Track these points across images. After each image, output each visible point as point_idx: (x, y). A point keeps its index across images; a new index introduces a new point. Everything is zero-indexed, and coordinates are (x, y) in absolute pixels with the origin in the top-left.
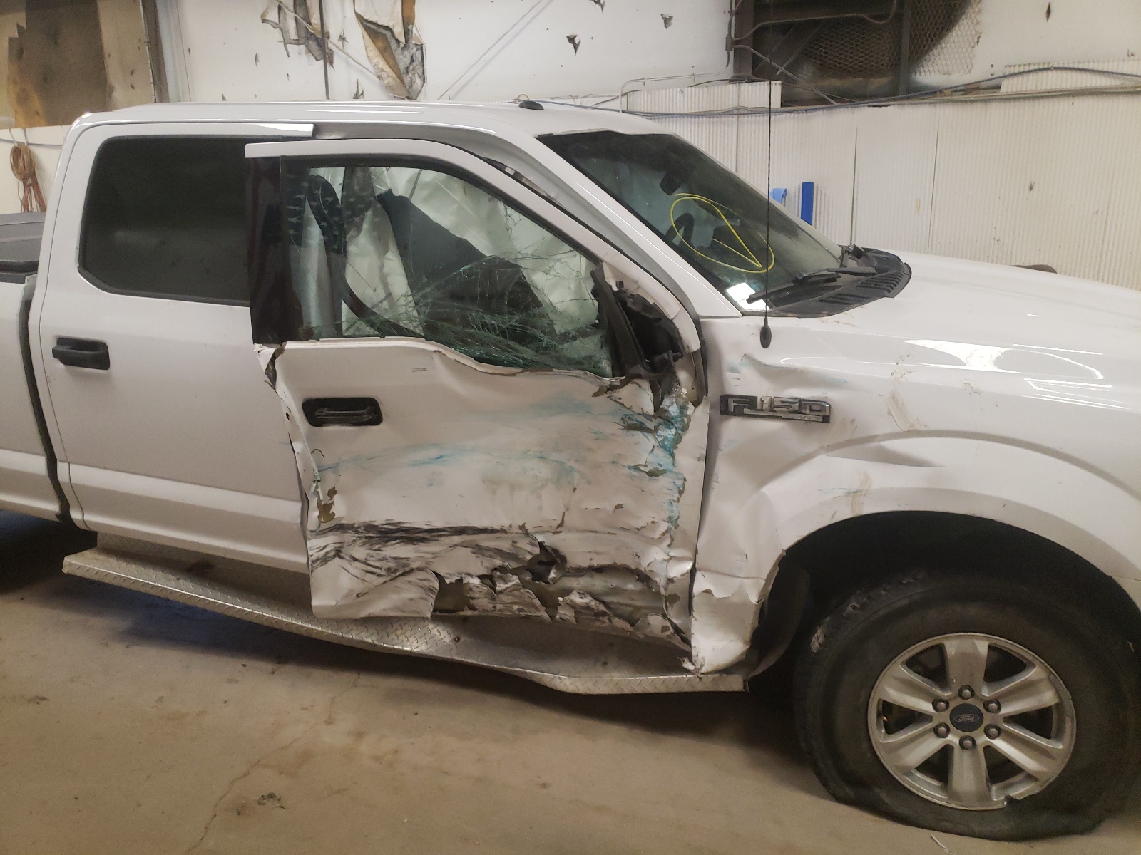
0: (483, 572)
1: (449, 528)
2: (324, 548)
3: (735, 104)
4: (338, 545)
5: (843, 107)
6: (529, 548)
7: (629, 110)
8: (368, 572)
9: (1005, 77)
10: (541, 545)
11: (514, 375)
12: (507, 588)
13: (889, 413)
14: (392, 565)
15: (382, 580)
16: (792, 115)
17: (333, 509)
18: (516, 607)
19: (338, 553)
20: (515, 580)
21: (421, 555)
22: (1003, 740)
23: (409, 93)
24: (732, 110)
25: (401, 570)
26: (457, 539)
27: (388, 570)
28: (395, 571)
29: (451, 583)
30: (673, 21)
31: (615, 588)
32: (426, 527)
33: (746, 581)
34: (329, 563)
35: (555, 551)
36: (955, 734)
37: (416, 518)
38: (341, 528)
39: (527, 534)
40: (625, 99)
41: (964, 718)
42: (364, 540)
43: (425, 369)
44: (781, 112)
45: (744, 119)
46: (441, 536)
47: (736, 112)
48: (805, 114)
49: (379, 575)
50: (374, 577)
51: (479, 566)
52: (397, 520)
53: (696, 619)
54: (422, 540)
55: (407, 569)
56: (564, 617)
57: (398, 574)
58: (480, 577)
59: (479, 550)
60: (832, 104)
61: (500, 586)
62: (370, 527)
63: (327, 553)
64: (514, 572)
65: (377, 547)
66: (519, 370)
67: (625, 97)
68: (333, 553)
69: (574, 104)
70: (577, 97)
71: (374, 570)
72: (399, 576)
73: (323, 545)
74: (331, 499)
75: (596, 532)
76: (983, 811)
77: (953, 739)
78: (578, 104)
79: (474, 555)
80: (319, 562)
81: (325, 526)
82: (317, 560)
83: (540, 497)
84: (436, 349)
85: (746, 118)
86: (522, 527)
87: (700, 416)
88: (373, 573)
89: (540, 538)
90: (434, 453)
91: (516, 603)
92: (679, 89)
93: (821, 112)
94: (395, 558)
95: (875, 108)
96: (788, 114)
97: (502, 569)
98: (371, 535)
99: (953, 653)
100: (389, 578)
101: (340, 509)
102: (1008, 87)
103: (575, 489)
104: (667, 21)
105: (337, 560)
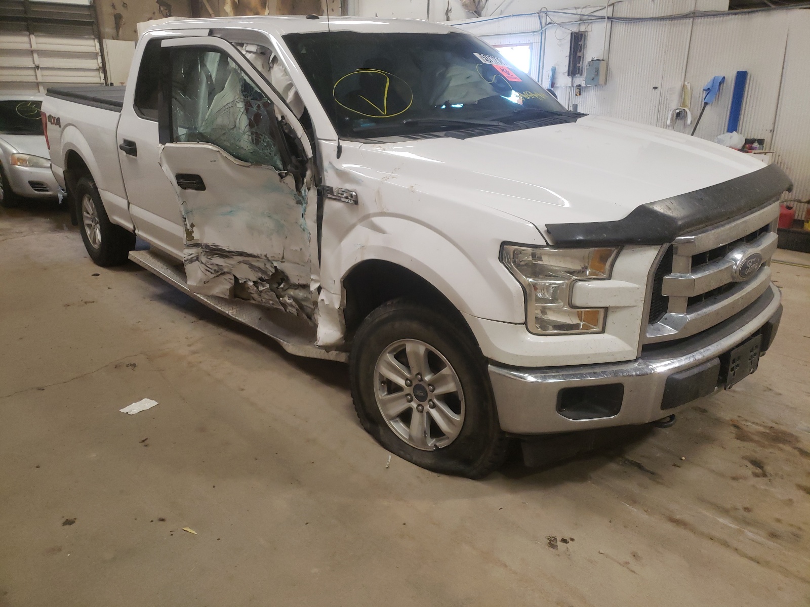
0: (255, 280)
1: (237, 251)
2: (191, 254)
3: (693, 9)
4: (197, 254)
5: (779, 9)
6: (270, 269)
7: (614, 16)
8: (206, 270)
10: (275, 267)
11: (248, 167)
12: (263, 290)
13: (375, 201)
14: (216, 268)
15: (213, 276)
16: (737, 16)
17: (194, 235)
18: (271, 302)
19: (197, 259)
20: (268, 286)
21: (228, 265)
22: (437, 410)
23: (477, 8)
24: (689, 14)
25: (220, 272)
26: (240, 258)
27: (215, 270)
28: (218, 272)
29: (241, 283)
31: (306, 297)
32: (227, 250)
33: (334, 295)
34: (193, 263)
35: (283, 272)
36: (415, 402)
37: (225, 245)
38: (197, 245)
39: (269, 260)
40: (611, 9)
41: (419, 393)
42: (205, 253)
43: (215, 161)
44: (729, 14)
45: (698, 21)
46: (234, 255)
47: (692, 15)
48: (747, 15)
49: (211, 273)
50: (209, 273)
51: (254, 276)
52: (217, 244)
53: (320, 316)
54: (226, 257)
55: (223, 272)
56: (291, 311)
57: (219, 273)
58: (254, 282)
59: (252, 267)
60: (769, 6)
61: (261, 288)
62: (207, 246)
63: (193, 257)
64: (267, 281)
65: (210, 257)
66: (249, 164)
67: (612, 7)
68: (195, 258)
69: (576, 13)
70: (579, 8)
71: (209, 270)
72: (219, 275)
73: (191, 253)
74: (192, 229)
75: (299, 264)
76: (424, 451)
77: (414, 405)
78: (579, 13)
79: (250, 269)
80: (188, 262)
81: (189, 243)
82: (187, 260)
83: (271, 240)
84: (218, 150)
85: (700, 20)
86: (266, 256)
87: (312, 196)
88: (209, 271)
89: (275, 264)
90: (229, 209)
91: (271, 300)
93: (760, 13)
94: (217, 265)
96: (734, 16)
97: (261, 279)
98: (207, 250)
99: (409, 350)
100: (215, 275)
101: (196, 235)
103: (286, 238)
105: (197, 262)
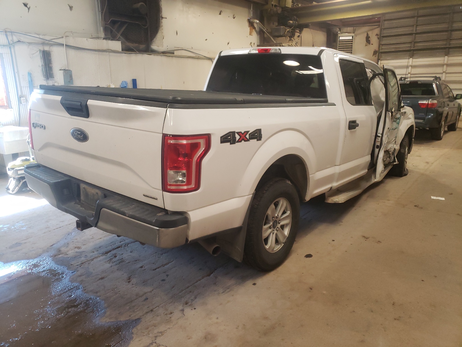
3: (107, 48)
5: (140, 53)
9: (175, 50)
16: (126, 54)
24: (106, 50)
30: (73, 8)
44: (122, 53)
45: (111, 54)
47: (108, 51)
48: (129, 55)
60: (136, 52)
69: (39, 37)
92: (86, 39)
93: (134, 54)
95: (149, 55)
96: (124, 54)
102: (176, 53)
104: (71, 8)
